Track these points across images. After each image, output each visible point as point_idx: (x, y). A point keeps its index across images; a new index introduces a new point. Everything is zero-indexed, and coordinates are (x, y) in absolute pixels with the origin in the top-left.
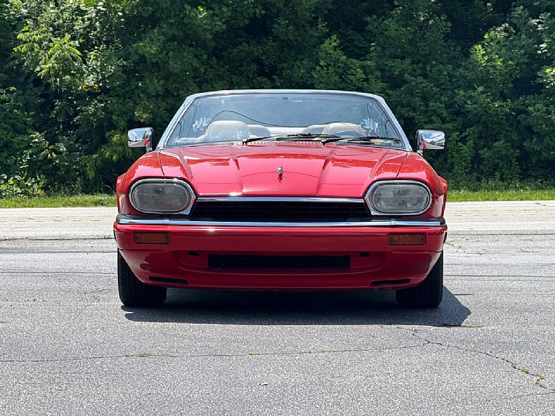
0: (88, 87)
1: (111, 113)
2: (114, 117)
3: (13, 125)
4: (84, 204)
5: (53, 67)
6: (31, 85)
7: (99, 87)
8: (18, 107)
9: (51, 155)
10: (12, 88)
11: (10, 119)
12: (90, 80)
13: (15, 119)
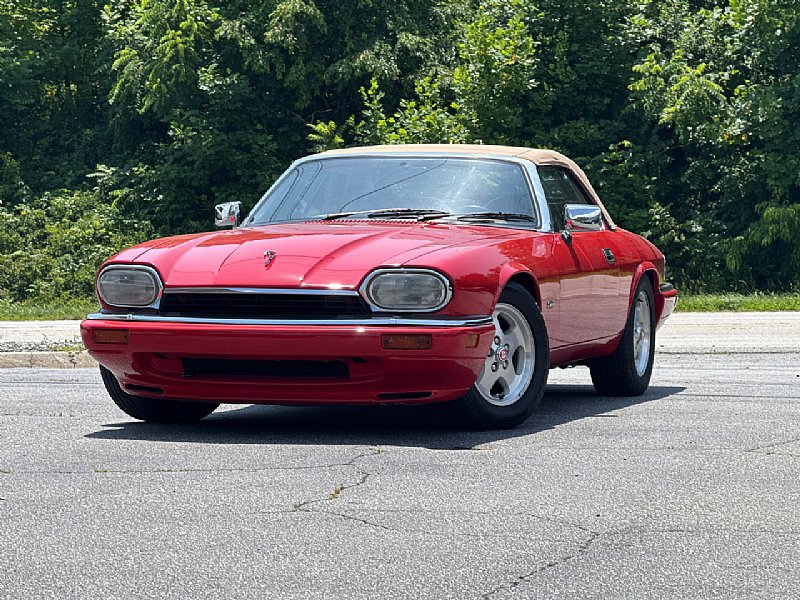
0: (731, 137)
1: (766, 176)
2: (770, 182)
3: (627, 196)
4: (704, 308)
5: (682, 111)
6: (655, 138)
7: (749, 138)
8: (635, 170)
9: (679, 238)
10: (626, 143)
11: (624, 186)
12: (736, 128)
13: (631, 186)
